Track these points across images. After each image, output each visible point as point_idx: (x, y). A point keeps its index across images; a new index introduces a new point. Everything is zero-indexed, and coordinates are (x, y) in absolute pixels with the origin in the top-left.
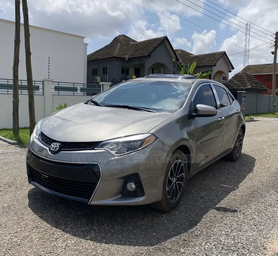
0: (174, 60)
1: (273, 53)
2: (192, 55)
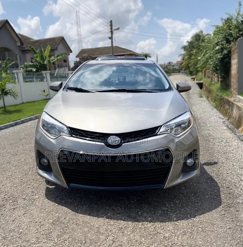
0: (19, 44)
1: (110, 38)
2: (32, 39)
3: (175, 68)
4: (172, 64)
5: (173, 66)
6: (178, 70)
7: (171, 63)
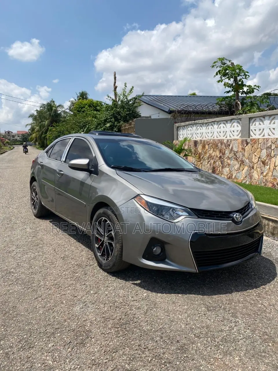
3: (17, 139)
4: (12, 134)
5: (14, 136)
6: (19, 141)
7: (10, 133)
